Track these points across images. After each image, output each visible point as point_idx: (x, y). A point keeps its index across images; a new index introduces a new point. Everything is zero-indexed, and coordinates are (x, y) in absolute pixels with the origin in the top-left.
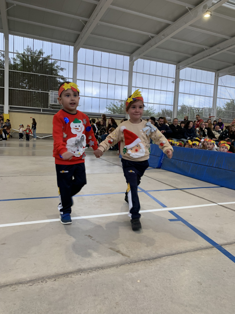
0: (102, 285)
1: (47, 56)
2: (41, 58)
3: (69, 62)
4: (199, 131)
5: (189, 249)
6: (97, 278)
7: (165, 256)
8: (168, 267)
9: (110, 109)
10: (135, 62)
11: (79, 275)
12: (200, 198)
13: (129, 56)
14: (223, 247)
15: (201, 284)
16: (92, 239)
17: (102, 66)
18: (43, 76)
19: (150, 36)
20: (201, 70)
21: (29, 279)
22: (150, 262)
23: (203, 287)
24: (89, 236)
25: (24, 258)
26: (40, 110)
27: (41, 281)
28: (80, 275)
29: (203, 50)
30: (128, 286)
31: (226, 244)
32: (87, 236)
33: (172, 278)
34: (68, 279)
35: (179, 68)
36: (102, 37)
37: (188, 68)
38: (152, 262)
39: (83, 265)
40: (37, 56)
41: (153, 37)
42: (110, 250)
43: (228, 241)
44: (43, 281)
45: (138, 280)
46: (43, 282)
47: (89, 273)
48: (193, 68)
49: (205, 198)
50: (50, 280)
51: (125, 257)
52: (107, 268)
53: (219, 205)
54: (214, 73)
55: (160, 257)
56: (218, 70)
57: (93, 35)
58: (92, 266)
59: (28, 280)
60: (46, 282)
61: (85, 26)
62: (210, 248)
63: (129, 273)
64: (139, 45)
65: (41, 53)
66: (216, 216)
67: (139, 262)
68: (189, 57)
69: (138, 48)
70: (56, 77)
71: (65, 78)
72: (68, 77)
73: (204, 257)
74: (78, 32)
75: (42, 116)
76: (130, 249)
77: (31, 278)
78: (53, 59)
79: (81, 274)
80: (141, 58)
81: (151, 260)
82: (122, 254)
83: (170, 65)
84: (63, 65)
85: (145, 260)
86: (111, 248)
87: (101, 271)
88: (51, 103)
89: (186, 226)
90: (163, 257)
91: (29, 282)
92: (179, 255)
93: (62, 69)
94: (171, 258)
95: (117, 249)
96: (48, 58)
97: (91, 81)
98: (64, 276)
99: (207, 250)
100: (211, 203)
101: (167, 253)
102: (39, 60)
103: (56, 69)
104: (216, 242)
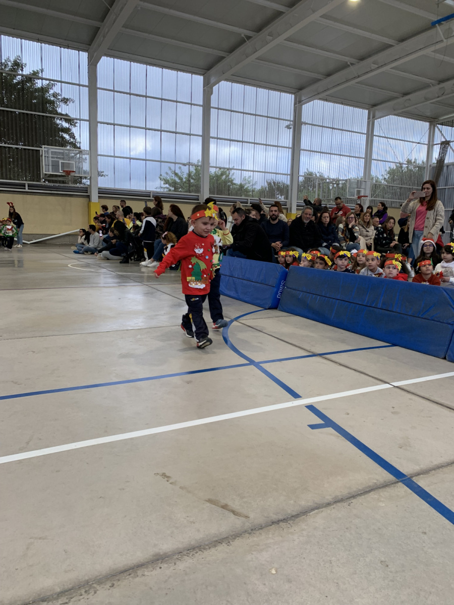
0: (207, 587)
1: (32, 72)
2: (20, 76)
3: (79, 85)
4: (343, 230)
5: (355, 489)
6: (194, 573)
7: (313, 510)
8: (323, 535)
9: (166, 182)
10: (214, 88)
11: (158, 568)
12: (358, 374)
13: (203, 75)
14: (414, 479)
15: (387, 566)
16: (170, 481)
17: (148, 95)
18: (25, 115)
19: (243, 36)
20: (343, 106)
21: (60, 588)
22: (289, 526)
23: (391, 572)
24: (162, 475)
25: (40, 538)
26: (24, 185)
27: (84, 591)
28: (160, 568)
29: (345, 66)
30: (256, 584)
31: (418, 474)
32: (158, 476)
33: (333, 559)
34: (137, 579)
35: (300, 102)
36: (146, 35)
37: (316, 101)
38: (291, 526)
39: (163, 544)
40: (10, 73)
41: (249, 38)
42: (208, 504)
43: (421, 466)
44: (89, 590)
45: (273, 567)
46: (89, 594)
47: (177, 563)
48: (326, 100)
49: (367, 373)
50: (102, 586)
51: (239, 518)
52: (210, 548)
53: (394, 386)
54: (366, 112)
55: (305, 512)
56: (374, 105)
57: (127, 30)
58: (181, 546)
59: (58, 590)
60: (95, 593)
61: (109, 10)
62: (393, 484)
63: (252, 554)
64: (222, 54)
65: (17, 65)
66: (392, 413)
67: (268, 528)
68: (319, 80)
69: (221, 59)
70: (54, 118)
71: (73, 120)
72: (78, 117)
73: (384, 505)
74: (96, 23)
75: (29, 197)
76: (245, 500)
77: (64, 585)
78: (46, 79)
79: (162, 567)
80: (227, 80)
81: (289, 522)
82: (234, 512)
83: (283, 94)
84: (66, 91)
85: (278, 522)
86: (210, 501)
87: (199, 556)
88: (46, 171)
89: (343, 438)
90: (311, 513)
91: (62, 596)
92: (339, 504)
93: (65, 101)
94: (326, 512)
95: (223, 502)
96: (33, 76)
97: (127, 126)
98: (128, 574)
99: (388, 489)
100: (381, 382)
101: (316, 503)
102: (15, 81)
103: (52, 99)
104: (401, 471)
